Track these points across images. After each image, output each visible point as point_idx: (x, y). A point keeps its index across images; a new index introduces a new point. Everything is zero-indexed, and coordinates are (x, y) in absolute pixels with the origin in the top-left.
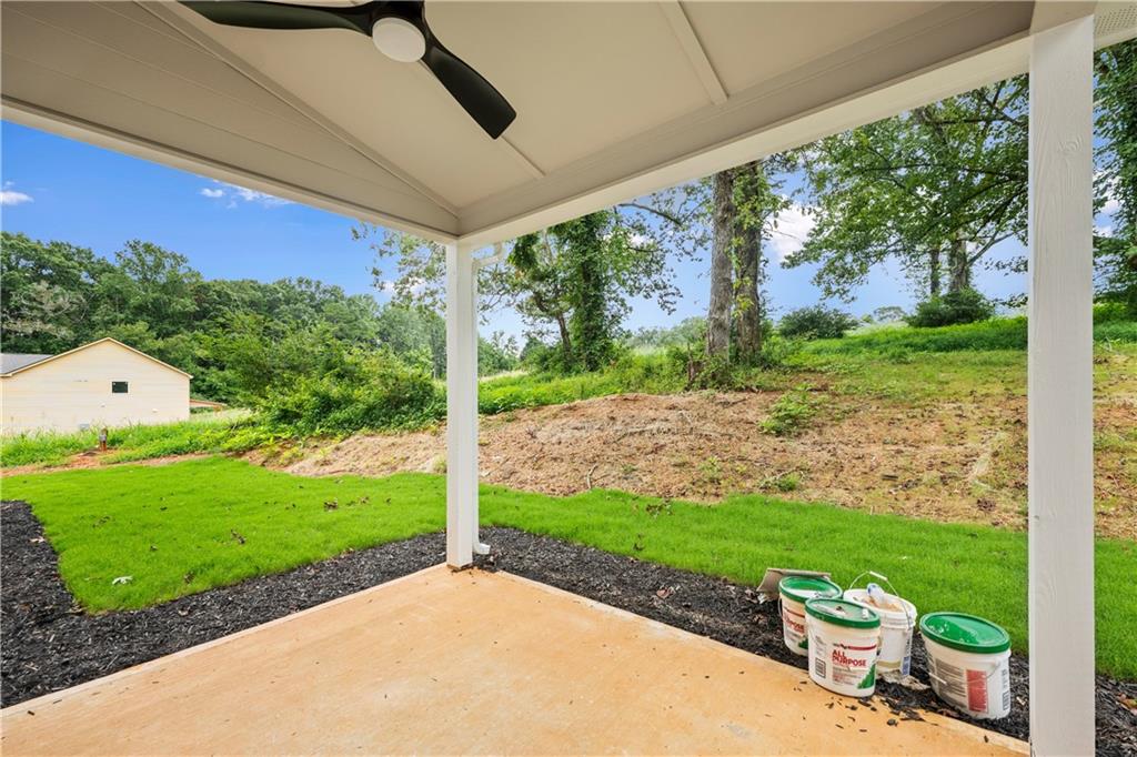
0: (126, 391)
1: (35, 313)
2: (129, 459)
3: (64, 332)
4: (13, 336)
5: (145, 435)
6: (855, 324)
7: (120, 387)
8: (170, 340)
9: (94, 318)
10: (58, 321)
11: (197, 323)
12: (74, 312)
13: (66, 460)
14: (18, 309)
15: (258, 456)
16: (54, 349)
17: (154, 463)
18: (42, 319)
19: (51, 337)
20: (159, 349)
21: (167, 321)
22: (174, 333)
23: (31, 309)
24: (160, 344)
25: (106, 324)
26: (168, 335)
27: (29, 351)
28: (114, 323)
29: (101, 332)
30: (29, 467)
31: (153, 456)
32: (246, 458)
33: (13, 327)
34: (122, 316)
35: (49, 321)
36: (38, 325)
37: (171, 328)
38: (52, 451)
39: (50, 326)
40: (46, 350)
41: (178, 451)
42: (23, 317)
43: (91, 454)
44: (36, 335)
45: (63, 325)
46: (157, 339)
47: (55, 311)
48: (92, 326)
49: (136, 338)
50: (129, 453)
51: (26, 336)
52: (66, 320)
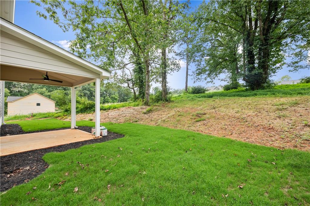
0: (40, 105)
1: (19, 86)
2: (36, 119)
3: (26, 91)
4: (13, 92)
5: (40, 114)
6: (208, 90)
7: (38, 104)
8: (51, 92)
9: (33, 87)
10: (24, 88)
11: (58, 88)
12: (28, 86)
13: (24, 119)
14: (15, 85)
15: (59, 118)
16: (23, 95)
17: (41, 119)
18: (21, 87)
19: (22, 92)
20: (49, 95)
21: (51, 88)
22: (53, 91)
23: (18, 85)
24: (49, 93)
25: (36, 89)
26: (51, 91)
27: (17, 95)
28: (38, 88)
29: (35, 91)
30: (18, 120)
31: (41, 118)
32: (57, 118)
33: (13, 89)
34: (40, 87)
35: (22, 88)
36: (20, 89)
37: (52, 90)
38: (22, 117)
39: (22, 89)
40: (21, 95)
41: (45, 117)
42: (15, 87)
43: (30, 118)
44: (19, 91)
45: (26, 89)
46: (48, 92)
47: (24, 86)
48: (33, 89)
49: (43, 92)
50: (37, 117)
51: (17, 92)
52: (26, 88)
